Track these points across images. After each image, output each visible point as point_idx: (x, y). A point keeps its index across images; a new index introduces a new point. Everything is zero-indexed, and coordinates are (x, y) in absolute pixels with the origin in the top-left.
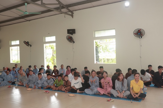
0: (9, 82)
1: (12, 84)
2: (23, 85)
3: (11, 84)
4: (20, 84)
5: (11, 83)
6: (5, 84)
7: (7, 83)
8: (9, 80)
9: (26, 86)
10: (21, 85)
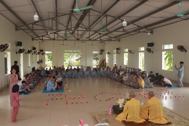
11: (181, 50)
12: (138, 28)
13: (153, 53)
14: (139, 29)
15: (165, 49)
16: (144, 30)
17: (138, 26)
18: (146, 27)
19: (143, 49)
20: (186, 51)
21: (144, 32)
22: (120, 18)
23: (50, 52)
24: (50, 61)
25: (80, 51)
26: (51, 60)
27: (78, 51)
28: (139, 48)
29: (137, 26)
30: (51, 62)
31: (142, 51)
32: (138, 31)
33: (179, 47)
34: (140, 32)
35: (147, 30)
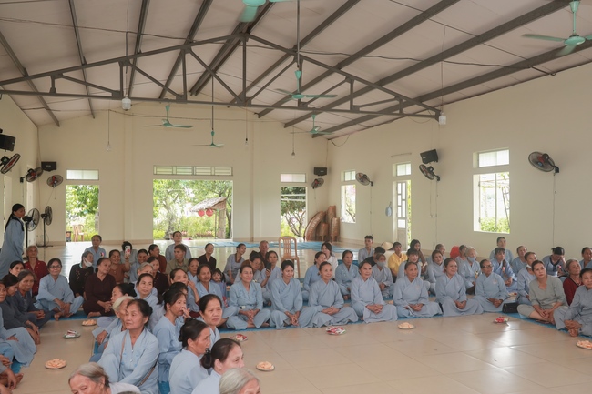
0: (492, 301)
1: (503, 312)
2: (552, 324)
3: (501, 309)
4: (535, 315)
5: (500, 305)
6: (481, 310)
7: (489, 307)
8: (493, 294)
9: (565, 329)
10: (542, 322)
11: (543, 166)
12: (396, 102)
13: (439, 179)
14: (400, 107)
15: (480, 166)
16: (415, 108)
17: (398, 96)
18: (420, 99)
19: (405, 169)
20: (557, 171)
21: (414, 115)
22: (343, 70)
23: (91, 175)
24: (88, 215)
25: (226, 172)
26: (93, 212)
27: (219, 171)
28: (394, 166)
29: (393, 97)
30: (92, 220)
31: (405, 178)
32: (398, 112)
33: (535, 158)
34: (402, 115)
35: (423, 108)
